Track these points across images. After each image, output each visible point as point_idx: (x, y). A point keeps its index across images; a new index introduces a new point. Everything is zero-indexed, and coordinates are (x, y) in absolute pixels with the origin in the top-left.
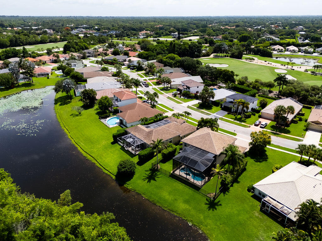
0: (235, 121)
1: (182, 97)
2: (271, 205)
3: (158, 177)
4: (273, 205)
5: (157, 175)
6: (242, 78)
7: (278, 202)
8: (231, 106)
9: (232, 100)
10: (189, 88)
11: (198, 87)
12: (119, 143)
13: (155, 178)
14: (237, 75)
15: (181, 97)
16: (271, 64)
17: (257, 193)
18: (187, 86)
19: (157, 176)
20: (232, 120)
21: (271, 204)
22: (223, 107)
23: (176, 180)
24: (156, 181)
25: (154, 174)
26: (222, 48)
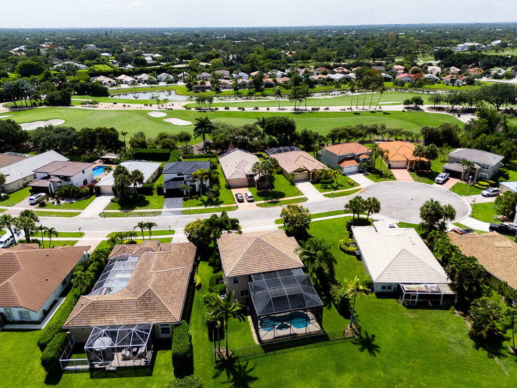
0: (208, 207)
1: (62, 202)
2: (418, 293)
3: (251, 370)
4: (419, 292)
5: (245, 367)
6: (136, 136)
7: (415, 284)
8: (181, 185)
9: (176, 176)
10: (66, 178)
11: (83, 172)
12: (68, 368)
13: (249, 374)
14: (124, 134)
15: (58, 202)
16: (129, 106)
17: (378, 289)
18: (59, 177)
19: (247, 369)
20: (203, 207)
21: (416, 291)
22: (165, 191)
23: (283, 350)
24: (256, 379)
25: (237, 370)
26: (23, 90)
